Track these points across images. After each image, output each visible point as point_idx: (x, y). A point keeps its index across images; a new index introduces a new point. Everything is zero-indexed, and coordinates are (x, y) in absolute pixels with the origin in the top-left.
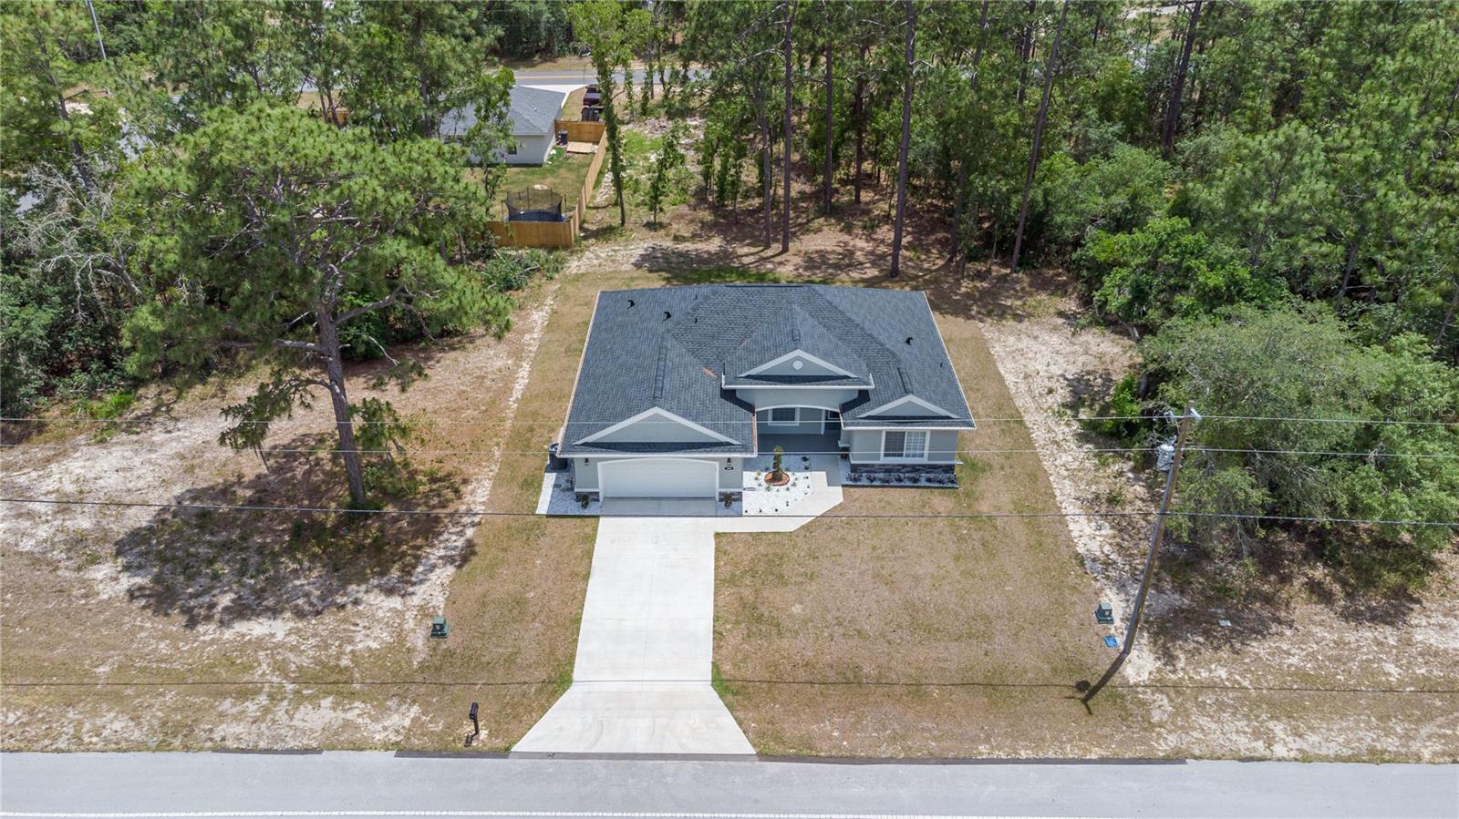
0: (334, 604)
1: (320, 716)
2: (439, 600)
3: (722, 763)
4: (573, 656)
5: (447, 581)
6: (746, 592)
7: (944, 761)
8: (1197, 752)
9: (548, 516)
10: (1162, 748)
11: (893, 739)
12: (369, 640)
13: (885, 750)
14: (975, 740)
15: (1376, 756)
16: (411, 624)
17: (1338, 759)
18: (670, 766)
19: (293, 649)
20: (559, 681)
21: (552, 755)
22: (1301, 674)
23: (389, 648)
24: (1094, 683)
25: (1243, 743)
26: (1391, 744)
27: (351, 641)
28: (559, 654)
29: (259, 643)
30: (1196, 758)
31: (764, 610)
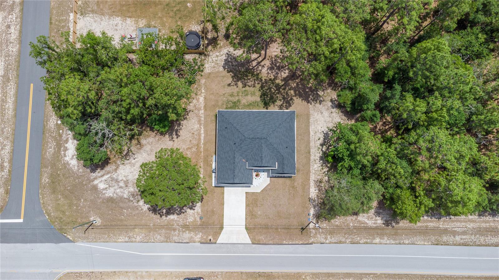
0: (182, 212)
1: (187, 235)
2: (200, 211)
3: (247, 245)
4: (223, 223)
5: (200, 206)
6: (251, 208)
7: (278, 244)
8: (315, 242)
9: (215, 187)
10: (311, 241)
11: (271, 240)
12: (191, 219)
13: (271, 242)
14: (284, 240)
15: (340, 242)
16: (196, 216)
17: (335, 243)
18: (239, 245)
19: (179, 221)
20: (222, 228)
21: (222, 244)
22: (337, 226)
23: (194, 221)
24: (304, 228)
25: (323, 240)
26: (343, 240)
27: (187, 219)
28: (221, 222)
29: (173, 220)
30: (315, 243)
31: (254, 213)
